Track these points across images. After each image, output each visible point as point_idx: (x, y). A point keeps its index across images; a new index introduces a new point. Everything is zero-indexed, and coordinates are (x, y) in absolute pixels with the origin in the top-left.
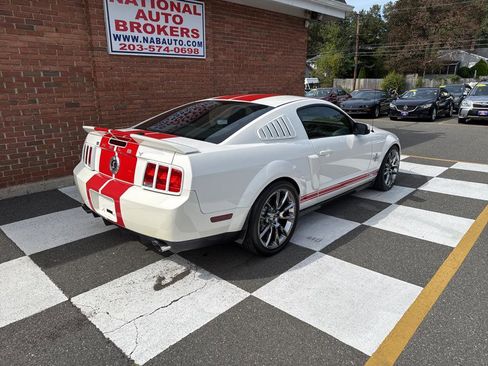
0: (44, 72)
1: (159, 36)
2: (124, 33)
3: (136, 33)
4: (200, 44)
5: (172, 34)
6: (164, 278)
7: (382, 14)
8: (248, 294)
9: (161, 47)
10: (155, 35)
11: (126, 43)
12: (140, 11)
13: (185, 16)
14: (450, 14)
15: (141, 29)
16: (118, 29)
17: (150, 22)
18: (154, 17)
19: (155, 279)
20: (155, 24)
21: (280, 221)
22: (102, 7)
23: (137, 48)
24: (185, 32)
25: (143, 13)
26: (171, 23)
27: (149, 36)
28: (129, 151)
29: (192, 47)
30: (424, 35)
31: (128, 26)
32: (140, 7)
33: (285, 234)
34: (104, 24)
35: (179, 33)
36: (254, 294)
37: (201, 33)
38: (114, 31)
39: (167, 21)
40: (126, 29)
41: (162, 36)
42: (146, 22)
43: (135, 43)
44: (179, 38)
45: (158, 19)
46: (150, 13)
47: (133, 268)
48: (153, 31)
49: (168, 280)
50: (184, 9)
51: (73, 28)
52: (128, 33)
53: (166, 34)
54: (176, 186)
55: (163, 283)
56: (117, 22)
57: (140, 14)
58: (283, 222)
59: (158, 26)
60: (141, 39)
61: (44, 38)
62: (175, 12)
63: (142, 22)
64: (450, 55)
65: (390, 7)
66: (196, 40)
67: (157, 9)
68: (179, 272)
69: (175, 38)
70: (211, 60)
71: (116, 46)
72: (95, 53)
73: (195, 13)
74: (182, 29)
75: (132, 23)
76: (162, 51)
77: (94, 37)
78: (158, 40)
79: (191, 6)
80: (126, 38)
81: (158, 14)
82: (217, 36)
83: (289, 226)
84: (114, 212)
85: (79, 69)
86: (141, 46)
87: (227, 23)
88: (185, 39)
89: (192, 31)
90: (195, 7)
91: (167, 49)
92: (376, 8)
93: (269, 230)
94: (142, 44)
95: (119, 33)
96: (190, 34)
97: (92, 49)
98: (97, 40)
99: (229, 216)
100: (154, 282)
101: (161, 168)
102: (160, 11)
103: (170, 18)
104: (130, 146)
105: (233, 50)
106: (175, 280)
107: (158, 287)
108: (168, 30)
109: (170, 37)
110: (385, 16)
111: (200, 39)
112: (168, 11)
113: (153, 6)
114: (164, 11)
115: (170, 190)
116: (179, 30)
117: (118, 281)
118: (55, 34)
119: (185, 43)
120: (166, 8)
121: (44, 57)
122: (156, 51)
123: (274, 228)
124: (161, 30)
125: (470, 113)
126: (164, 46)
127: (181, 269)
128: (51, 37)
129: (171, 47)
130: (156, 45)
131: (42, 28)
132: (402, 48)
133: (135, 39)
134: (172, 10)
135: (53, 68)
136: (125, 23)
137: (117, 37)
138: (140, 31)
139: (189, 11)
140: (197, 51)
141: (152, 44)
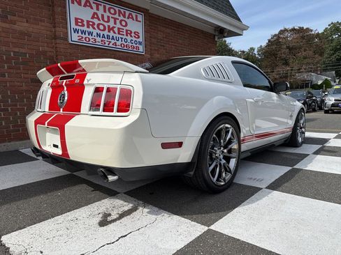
0: (14, 52)
1: (109, 34)
2: (82, 28)
3: (91, 29)
4: (140, 43)
5: (119, 34)
6: (110, 215)
7: (256, 53)
8: (206, 228)
9: (110, 42)
10: (106, 33)
11: (83, 35)
12: (95, 13)
13: (129, 21)
14: (302, 50)
15: (95, 26)
16: (77, 24)
17: (102, 22)
18: (106, 19)
19: (101, 215)
20: (106, 24)
21: (225, 158)
22: (65, 7)
23: (91, 40)
24: (129, 33)
25: (97, 15)
26: (118, 25)
27: (102, 33)
28: (77, 81)
29: (134, 44)
30: (286, 64)
31: (85, 23)
32: (95, 10)
33: (230, 172)
34: (66, 20)
35: (125, 33)
36: (212, 227)
37: (141, 35)
38: (73, 25)
39: (115, 23)
40: (83, 25)
41: (111, 34)
42: (99, 22)
43: (90, 37)
44: (125, 37)
45: (108, 21)
46: (103, 16)
47: (78, 205)
48: (104, 30)
49: (114, 216)
50: (129, 16)
51: (41, 21)
52: (85, 28)
53: (115, 33)
54: (124, 107)
55: (109, 219)
56: (76, 19)
57: (95, 16)
58: (228, 159)
59: (109, 26)
60: (95, 34)
61: (16, 26)
62: (122, 18)
63: (96, 21)
64: (305, 76)
65: (261, 49)
66: (138, 40)
67: (108, 14)
68: (126, 208)
69: (122, 36)
70: (149, 56)
71: (75, 37)
72: (58, 41)
73: (137, 20)
74: (127, 30)
75: (88, 22)
76: (111, 45)
77: (57, 29)
78: (108, 36)
79: (134, 15)
80: (83, 32)
81: (108, 17)
82: (153, 40)
83: (233, 163)
84: (60, 146)
85: (44, 53)
86: (95, 40)
87: (160, 31)
88: (129, 38)
89: (135, 33)
90: (136, 16)
91: (115, 44)
92: (252, 49)
93: (216, 166)
94: (96, 38)
95: (77, 27)
96: (133, 35)
97: (55, 37)
98: (59, 31)
99: (180, 145)
100: (99, 218)
101: (108, 90)
102: (111, 16)
103: (118, 22)
104: (78, 77)
105: (164, 51)
106: (122, 216)
107: (103, 223)
108: (116, 30)
109: (118, 36)
110: (259, 54)
111: (141, 40)
112: (117, 16)
113: (105, 11)
114: (113, 16)
115: (118, 111)
116: (125, 31)
117: (60, 218)
118: (26, 24)
119: (129, 41)
120: (115, 14)
121: (14, 41)
122: (106, 45)
123: (220, 164)
124: (110, 29)
125: (333, 105)
126: (113, 41)
127: (128, 206)
128: (22, 26)
129: (119, 43)
130: (106, 40)
131: (15, 18)
132: (273, 72)
133: (90, 33)
134: (119, 16)
135: (22, 50)
136: (82, 21)
137: (75, 31)
138: (94, 28)
139: (132, 18)
140: (138, 48)
141: (104, 39)
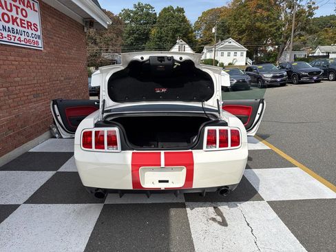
1: (13, 26)
4: (39, 37)
5: (22, 26)
9: (15, 37)
10: (11, 25)
13: (28, 11)
17: (6, 11)
18: (9, 8)
20: (10, 14)
24: (29, 25)
26: (20, 16)
27: (7, 25)
29: (34, 39)
35: (26, 26)
37: (39, 28)
39: (17, 13)
41: (15, 27)
44: (26, 30)
45: (11, 10)
46: (6, 3)
48: (9, 21)
50: (27, 4)
53: (18, 25)
59: (12, 17)
62: (22, 6)
66: (37, 33)
69: (24, 30)
73: (34, 10)
74: (28, 22)
76: (16, 41)
78: (13, 30)
79: (31, 3)
81: (11, 5)
86: (2, 34)
88: (30, 32)
89: (34, 25)
90: (33, 5)
91: (20, 39)
94: (2, 32)
96: (33, 27)
101: (220, 131)
102: (13, 3)
103: (19, 11)
106: (221, 215)
107: (223, 224)
108: (18, 21)
109: (21, 29)
111: (39, 33)
112: (17, 4)
114: (15, 4)
116: (26, 23)
119: (30, 35)
122: (12, 41)
124: (14, 20)
126: (18, 36)
129: (22, 38)
130: (12, 34)
134: (20, 3)
139: (30, 7)
140: (37, 42)
141: (9, 33)
